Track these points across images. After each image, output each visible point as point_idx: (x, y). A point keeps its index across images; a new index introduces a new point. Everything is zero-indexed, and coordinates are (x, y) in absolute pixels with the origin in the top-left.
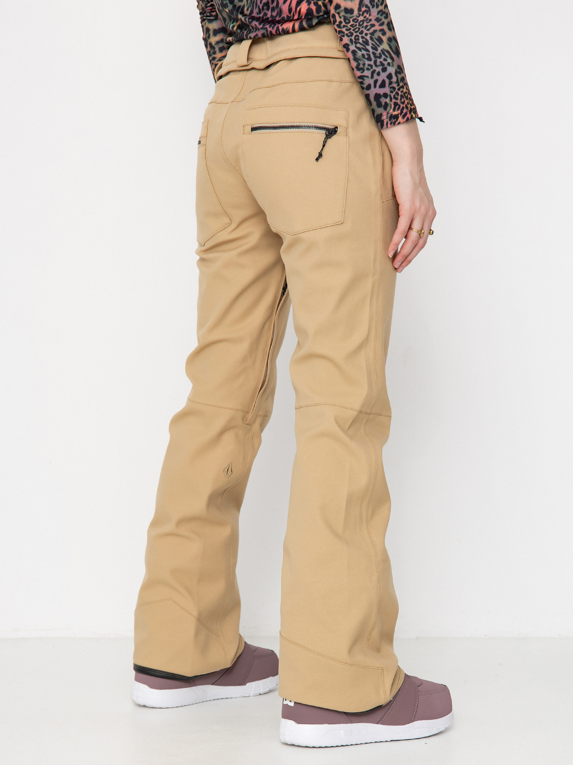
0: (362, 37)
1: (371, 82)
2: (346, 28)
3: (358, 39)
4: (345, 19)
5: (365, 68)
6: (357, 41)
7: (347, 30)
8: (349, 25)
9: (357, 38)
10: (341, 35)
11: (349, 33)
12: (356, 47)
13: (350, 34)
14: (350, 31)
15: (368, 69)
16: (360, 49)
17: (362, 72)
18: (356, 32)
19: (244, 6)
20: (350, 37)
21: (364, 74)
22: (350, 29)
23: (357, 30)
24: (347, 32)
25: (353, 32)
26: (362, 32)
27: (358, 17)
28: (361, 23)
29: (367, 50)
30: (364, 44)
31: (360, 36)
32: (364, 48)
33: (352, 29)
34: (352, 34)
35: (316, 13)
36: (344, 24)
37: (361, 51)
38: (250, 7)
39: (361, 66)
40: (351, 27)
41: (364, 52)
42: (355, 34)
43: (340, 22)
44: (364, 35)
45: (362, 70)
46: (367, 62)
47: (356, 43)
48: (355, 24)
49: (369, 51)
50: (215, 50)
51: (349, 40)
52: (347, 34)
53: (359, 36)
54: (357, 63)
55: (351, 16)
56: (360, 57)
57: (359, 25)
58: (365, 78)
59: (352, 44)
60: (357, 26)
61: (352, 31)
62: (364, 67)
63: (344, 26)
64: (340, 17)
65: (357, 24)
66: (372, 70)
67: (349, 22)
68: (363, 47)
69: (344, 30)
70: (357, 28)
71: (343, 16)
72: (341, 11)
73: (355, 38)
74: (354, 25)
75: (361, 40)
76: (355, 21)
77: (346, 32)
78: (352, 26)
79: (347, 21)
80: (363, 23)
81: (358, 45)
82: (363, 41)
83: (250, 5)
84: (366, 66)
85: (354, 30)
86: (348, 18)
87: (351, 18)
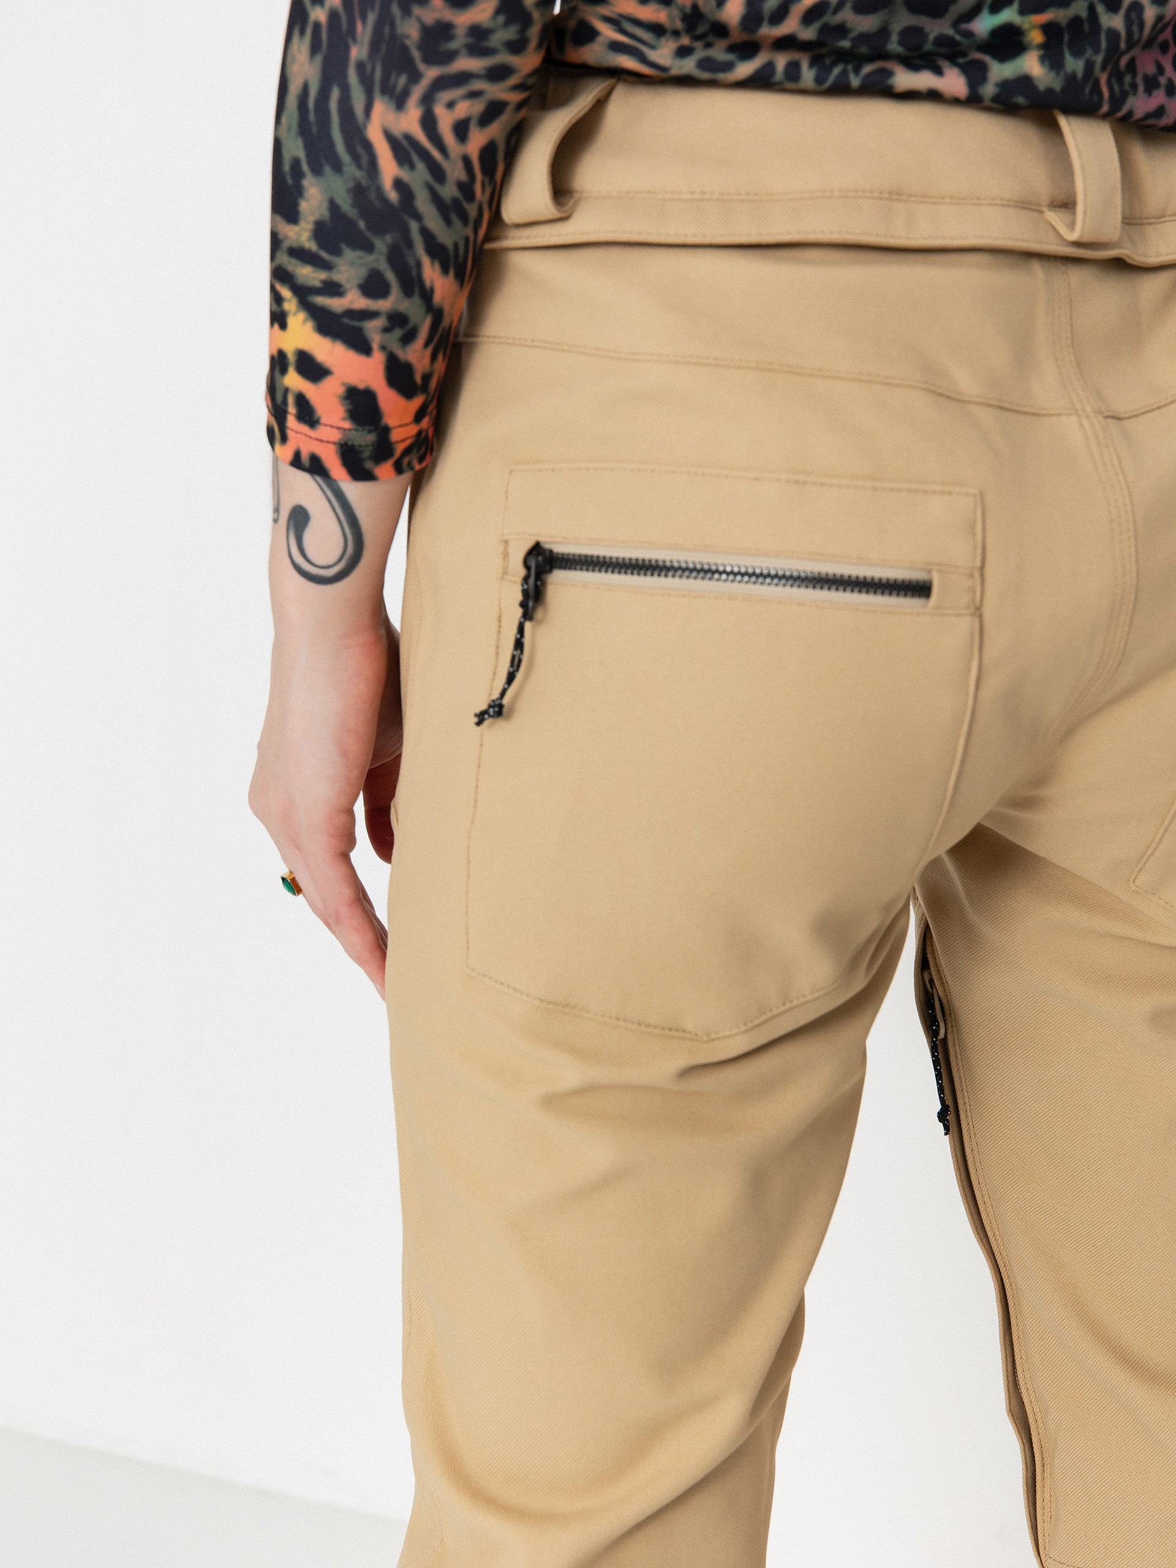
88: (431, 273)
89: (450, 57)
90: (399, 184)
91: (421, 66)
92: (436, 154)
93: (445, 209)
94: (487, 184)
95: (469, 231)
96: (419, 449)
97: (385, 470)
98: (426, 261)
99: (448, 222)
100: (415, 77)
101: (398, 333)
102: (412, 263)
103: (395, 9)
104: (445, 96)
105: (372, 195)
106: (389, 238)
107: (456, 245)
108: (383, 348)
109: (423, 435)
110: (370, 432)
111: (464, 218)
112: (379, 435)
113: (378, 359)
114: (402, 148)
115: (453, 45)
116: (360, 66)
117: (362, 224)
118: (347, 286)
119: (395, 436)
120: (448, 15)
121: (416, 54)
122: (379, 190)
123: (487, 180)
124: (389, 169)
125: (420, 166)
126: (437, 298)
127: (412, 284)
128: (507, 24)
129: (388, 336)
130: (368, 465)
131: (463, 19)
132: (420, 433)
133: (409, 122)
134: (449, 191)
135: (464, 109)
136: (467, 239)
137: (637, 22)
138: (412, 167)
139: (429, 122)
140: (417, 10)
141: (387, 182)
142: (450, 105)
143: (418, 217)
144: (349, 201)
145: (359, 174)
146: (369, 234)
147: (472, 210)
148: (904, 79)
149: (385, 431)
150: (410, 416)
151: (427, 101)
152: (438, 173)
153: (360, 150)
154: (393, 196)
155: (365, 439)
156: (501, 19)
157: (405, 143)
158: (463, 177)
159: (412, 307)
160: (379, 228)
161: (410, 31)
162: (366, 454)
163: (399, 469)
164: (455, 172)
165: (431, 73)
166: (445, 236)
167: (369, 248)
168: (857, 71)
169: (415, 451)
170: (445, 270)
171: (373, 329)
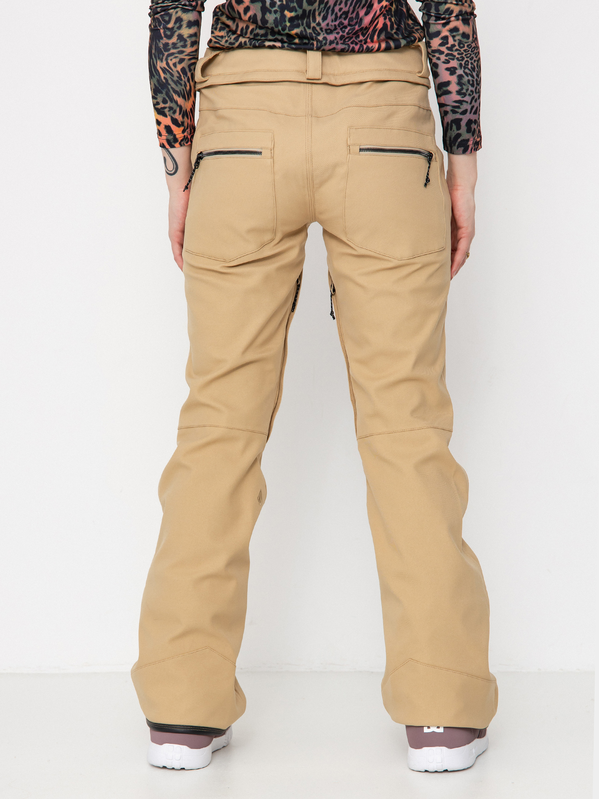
0: (472, 63)
1: (469, 107)
2: (458, 52)
3: (468, 65)
4: (460, 43)
5: (467, 94)
6: (467, 66)
7: (459, 54)
8: (462, 50)
9: (467, 63)
10: (449, 58)
11: (461, 57)
12: (464, 72)
13: (461, 59)
14: (462, 55)
15: (470, 95)
16: (467, 74)
17: (463, 97)
18: (467, 57)
19: (315, 10)
20: (461, 62)
21: (465, 99)
22: (462, 53)
23: (469, 55)
24: (459, 56)
25: (465, 57)
26: (472, 59)
27: (472, 43)
28: (473, 49)
29: (473, 76)
30: (471, 70)
31: (470, 61)
32: (471, 74)
33: (465, 53)
34: (463, 59)
35: (390, 29)
36: (457, 47)
37: (468, 76)
38: (323, 12)
39: (464, 91)
40: (463, 52)
41: (470, 78)
42: (466, 59)
43: (453, 46)
44: (473, 61)
45: (465, 95)
46: (470, 88)
47: (465, 68)
48: (469, 49)
49: (474, 78)
50: (187, 43)
51: (459, 64)
52: (458, 58)
53: (468, 62)
54: (461, 87)
55: (467, 41)
56: (465, 82)
57: (472, 51)
58: (464, 103)
59: (461, 68)
60: (470, 52)
61: (464, 55)
62: (467, 92)
63: (457, 50)
64: (455, 41)
65: (470, 50)
66: (472, 96)
67: (464, 47)
68: (470, 72)
69: (455, 53)
70: (469, 53)
71: (458, 40)
72: (458, 35)
73: (465, 63)
74: (467, 51)
75: (470, 66)
76: (470, 46)
77: (457, 56)
78: (465, 51)
79: (462, 45)
80: (474, 50)
81: (467, 71)
82: (471, 67)
83: (322, 11)
84: (469, 92)
85: (466, 55)
86: (463, 43)
87: (466, 43)
88: (176, 97)
89: (169, 50)
90: (165, 78)
91: (164, 52)
92: (171, 71)
93: (176, 83)
94: (185, 77)
95: (183, 87)
96: (186, 140)
97: (177, 145)
98: (174, 94)
99: (177, 85)
100: (163, 55)
101: (172, 111)
102: (171, 95)
103: (158, 41)
104: (170, 58)
105: (160, 81)
106: (165, 90)
107: (180, 91)
108: (169, 115)
109: (186, 137)
110: (171, 136)
111: (181, 85)
112: (173, 136)
113: (169, 118)
114: (164, 70)
115: (169, 47)
116: (154, 54)
117: (160, 88)
118: (160, 102)
119: (177, 136)
120: (167, 41)
121: (163, 50)
122: (162, 80)
123: (185, 76)
124: (162, 75)
125: (168, 73)
126: (179, 103)
127: (172, 100)
128: (180, 42)
129: (169, 112)
130: (173, 144)
131: (171, 42)
132: (185, 136)
133: (164, 65)
134: (175, 78)
135: (174, 60)
136: (183, 89)
137: (219, 36)
138: (166, 74)
139: (168, 64)
140: (161, 41)
141: (163, 78)
142: (171, 60)
143: (170, 85)
144: (157, 83)
145: (157, 77)
146: (161, 90)
147: (183, 83)
148: (267, 44)
149: (175, 136)
150: (181, 132)
151: (167, 59)
152: (172, 75)
153: (157, 72)
154: (164, 81)
155: (171, 137)
156: (179, 41)
157: (163, 68)
158: (178, 75)
159: (173, 105)
160: (163, 89)
161: (161, 45)
162: (172, 141)
163: (181, 145)
164: (176, 74)
165: (166, 54)
166: (177, 89)
167: (162, 93)
168: (257, 42)
169: (184, 140)
170: (179, 96)
171: (166, 111)
